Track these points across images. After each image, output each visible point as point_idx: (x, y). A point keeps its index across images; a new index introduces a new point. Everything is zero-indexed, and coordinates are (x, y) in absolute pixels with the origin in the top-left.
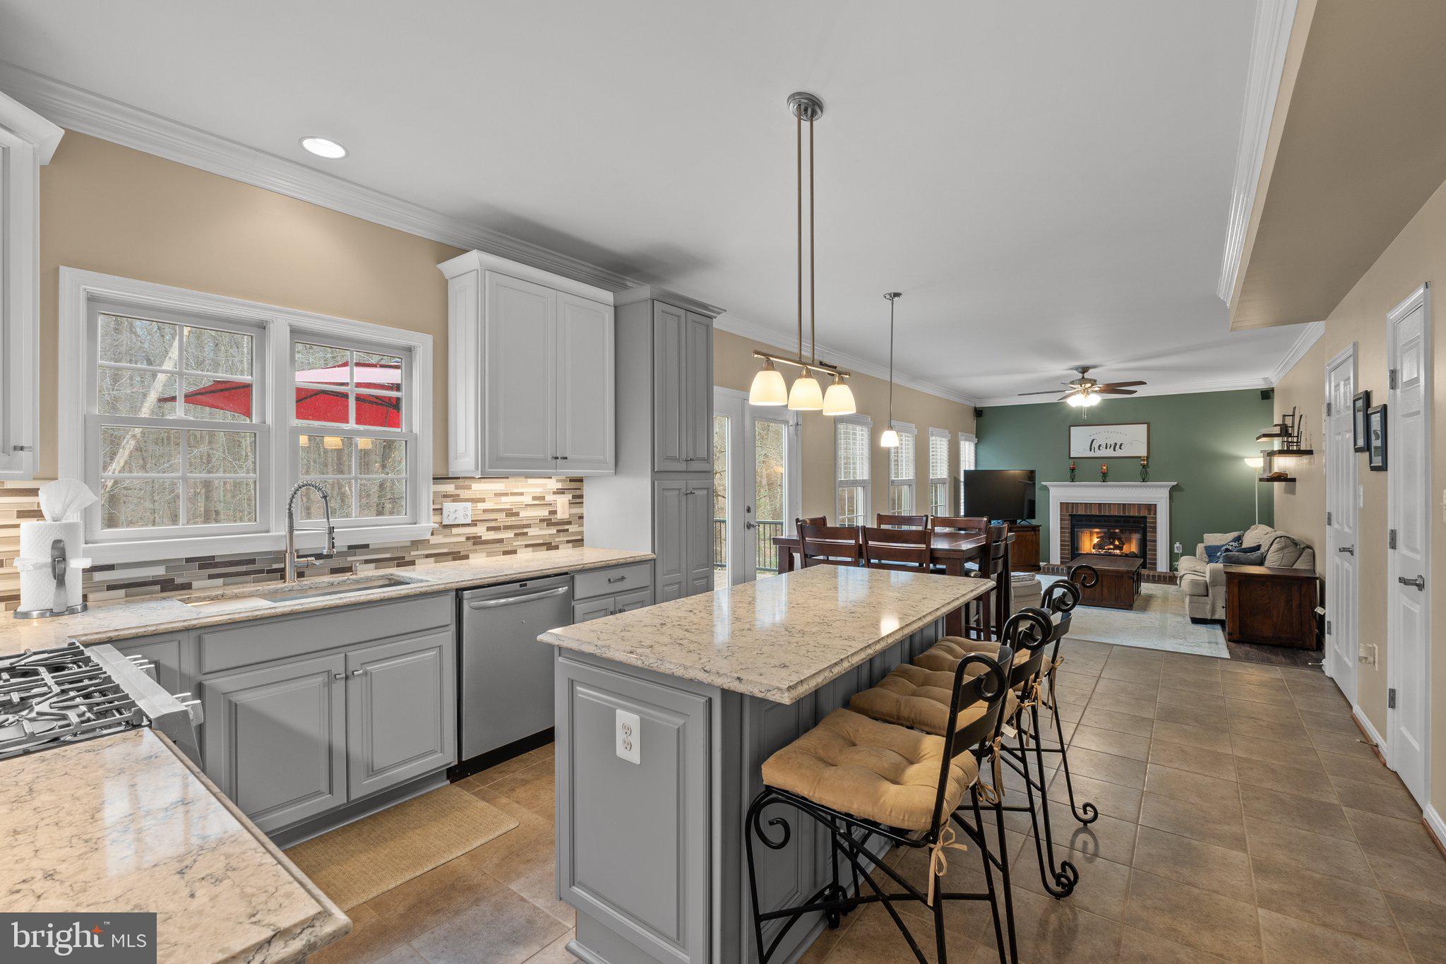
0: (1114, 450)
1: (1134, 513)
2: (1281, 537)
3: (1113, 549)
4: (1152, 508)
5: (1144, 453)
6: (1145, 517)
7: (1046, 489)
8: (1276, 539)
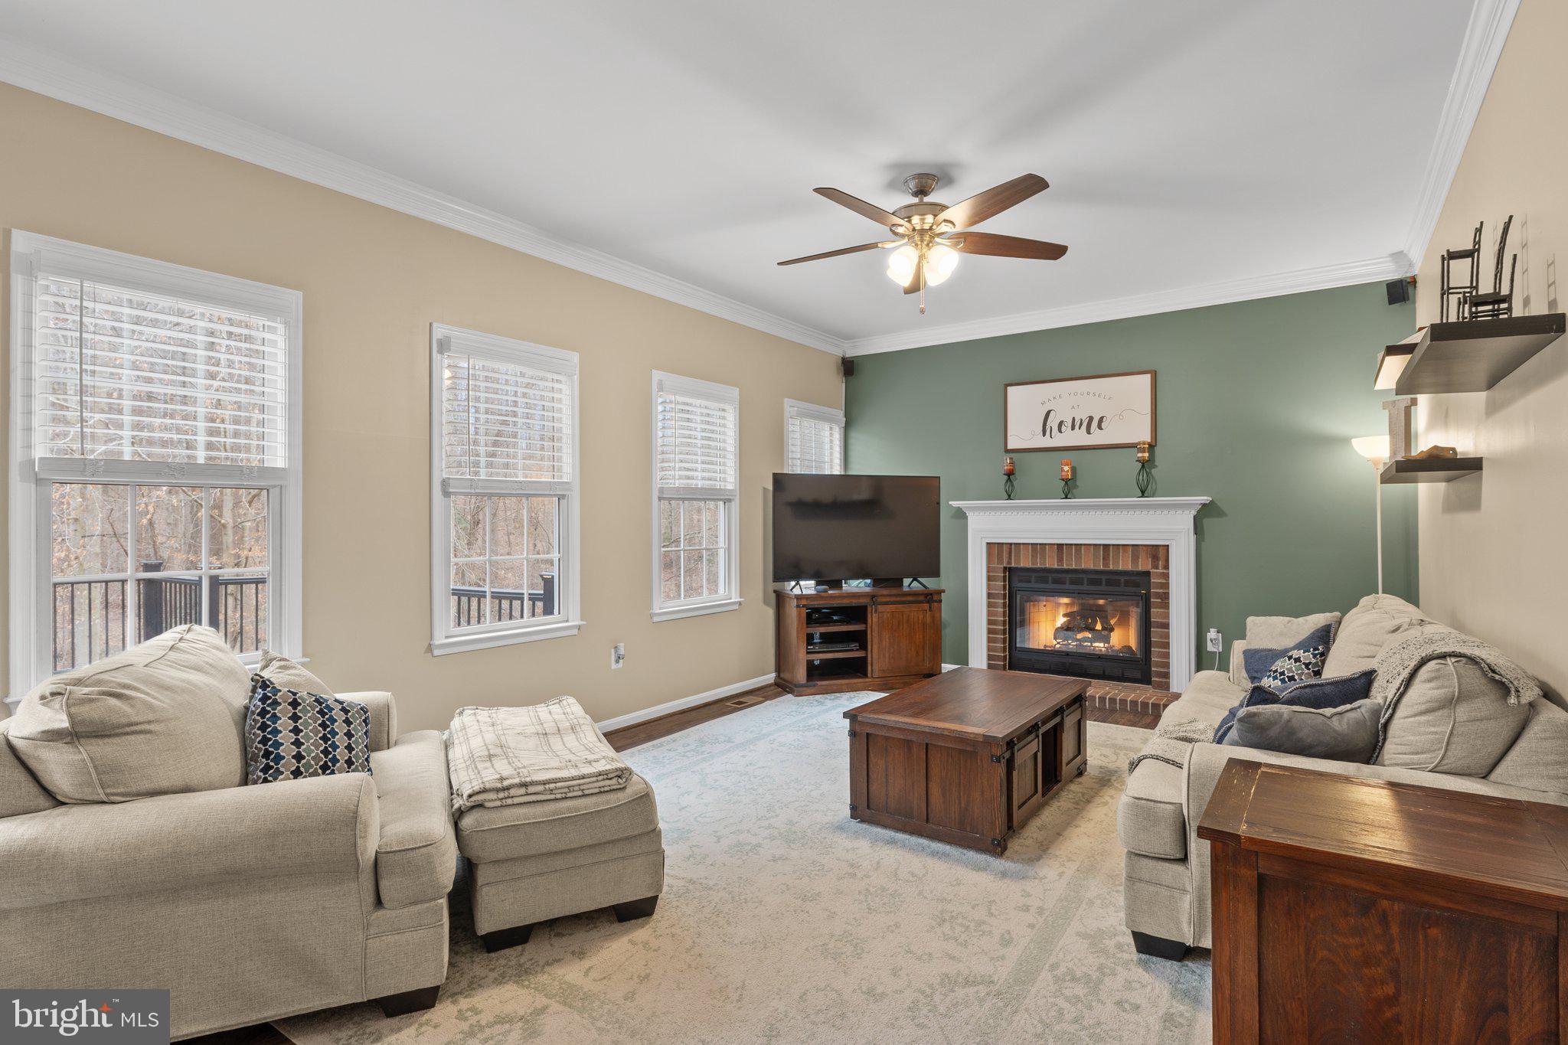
0: (1089, 432)
1: (1124, 564)
2: (1443, 656)
3: (1092, 641)
4: (1159, 554)
5: (1146, 436)
6: (1147, 574)
7: (961, 515)
8: (1423, 662)
